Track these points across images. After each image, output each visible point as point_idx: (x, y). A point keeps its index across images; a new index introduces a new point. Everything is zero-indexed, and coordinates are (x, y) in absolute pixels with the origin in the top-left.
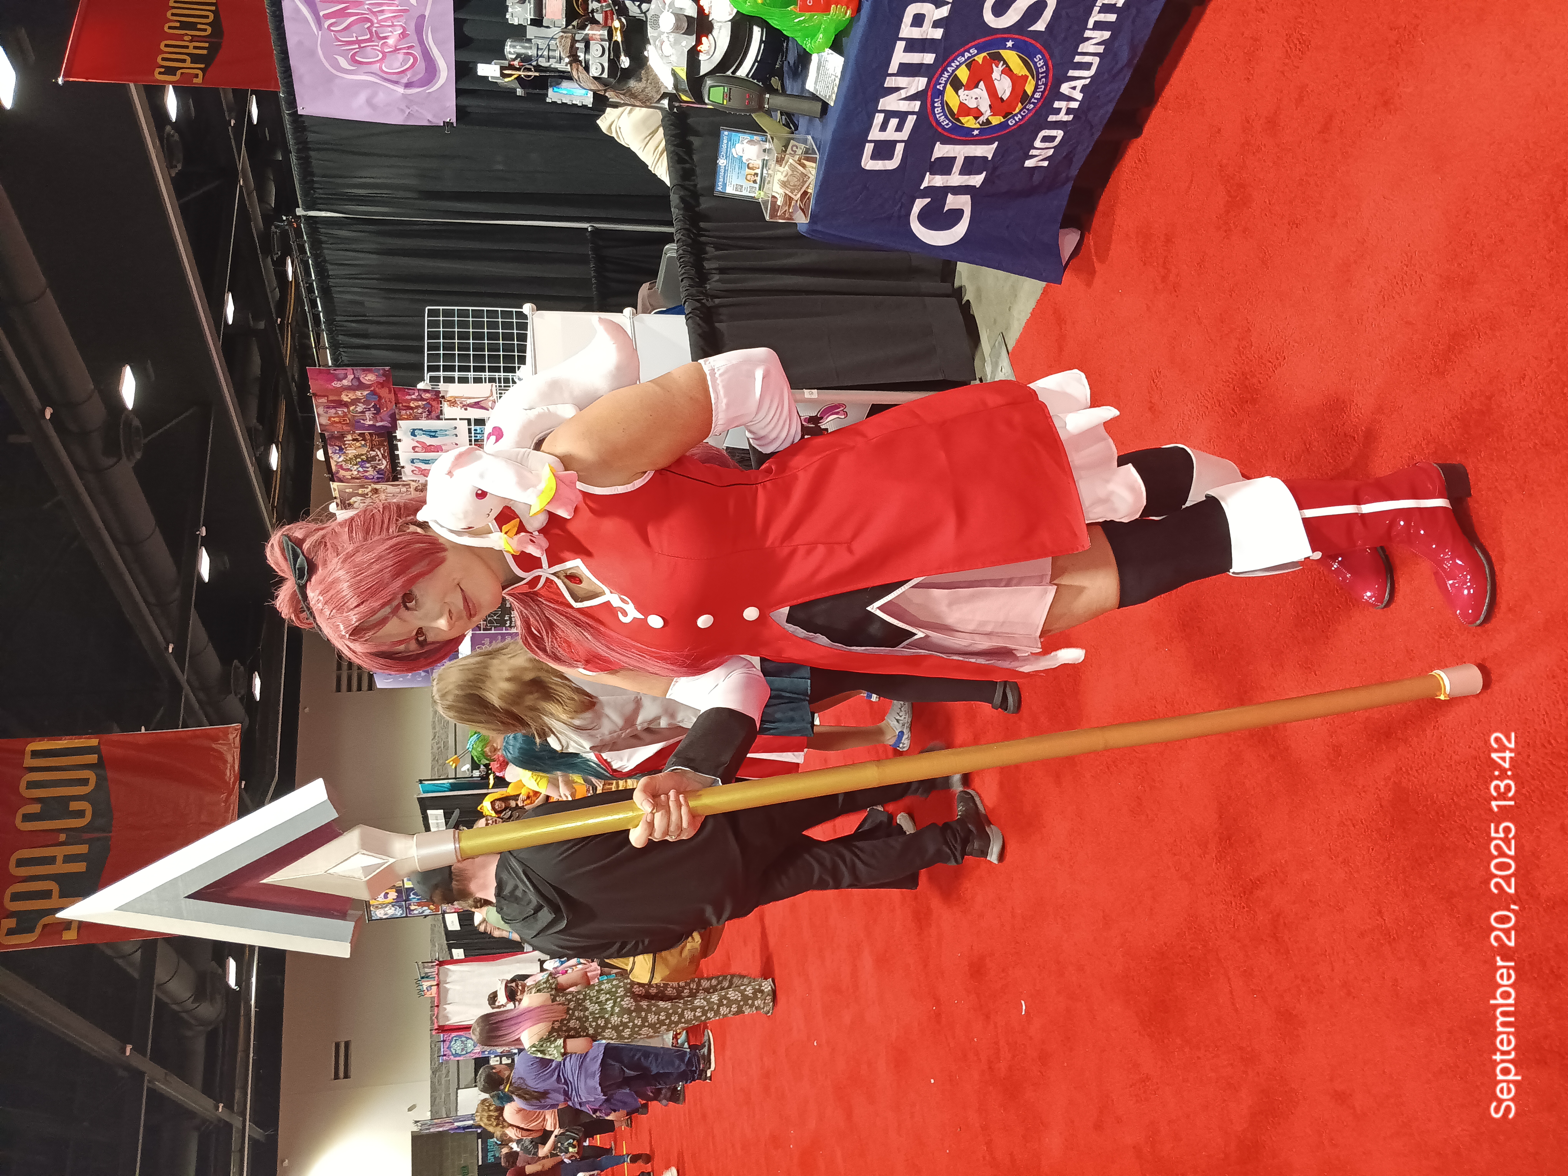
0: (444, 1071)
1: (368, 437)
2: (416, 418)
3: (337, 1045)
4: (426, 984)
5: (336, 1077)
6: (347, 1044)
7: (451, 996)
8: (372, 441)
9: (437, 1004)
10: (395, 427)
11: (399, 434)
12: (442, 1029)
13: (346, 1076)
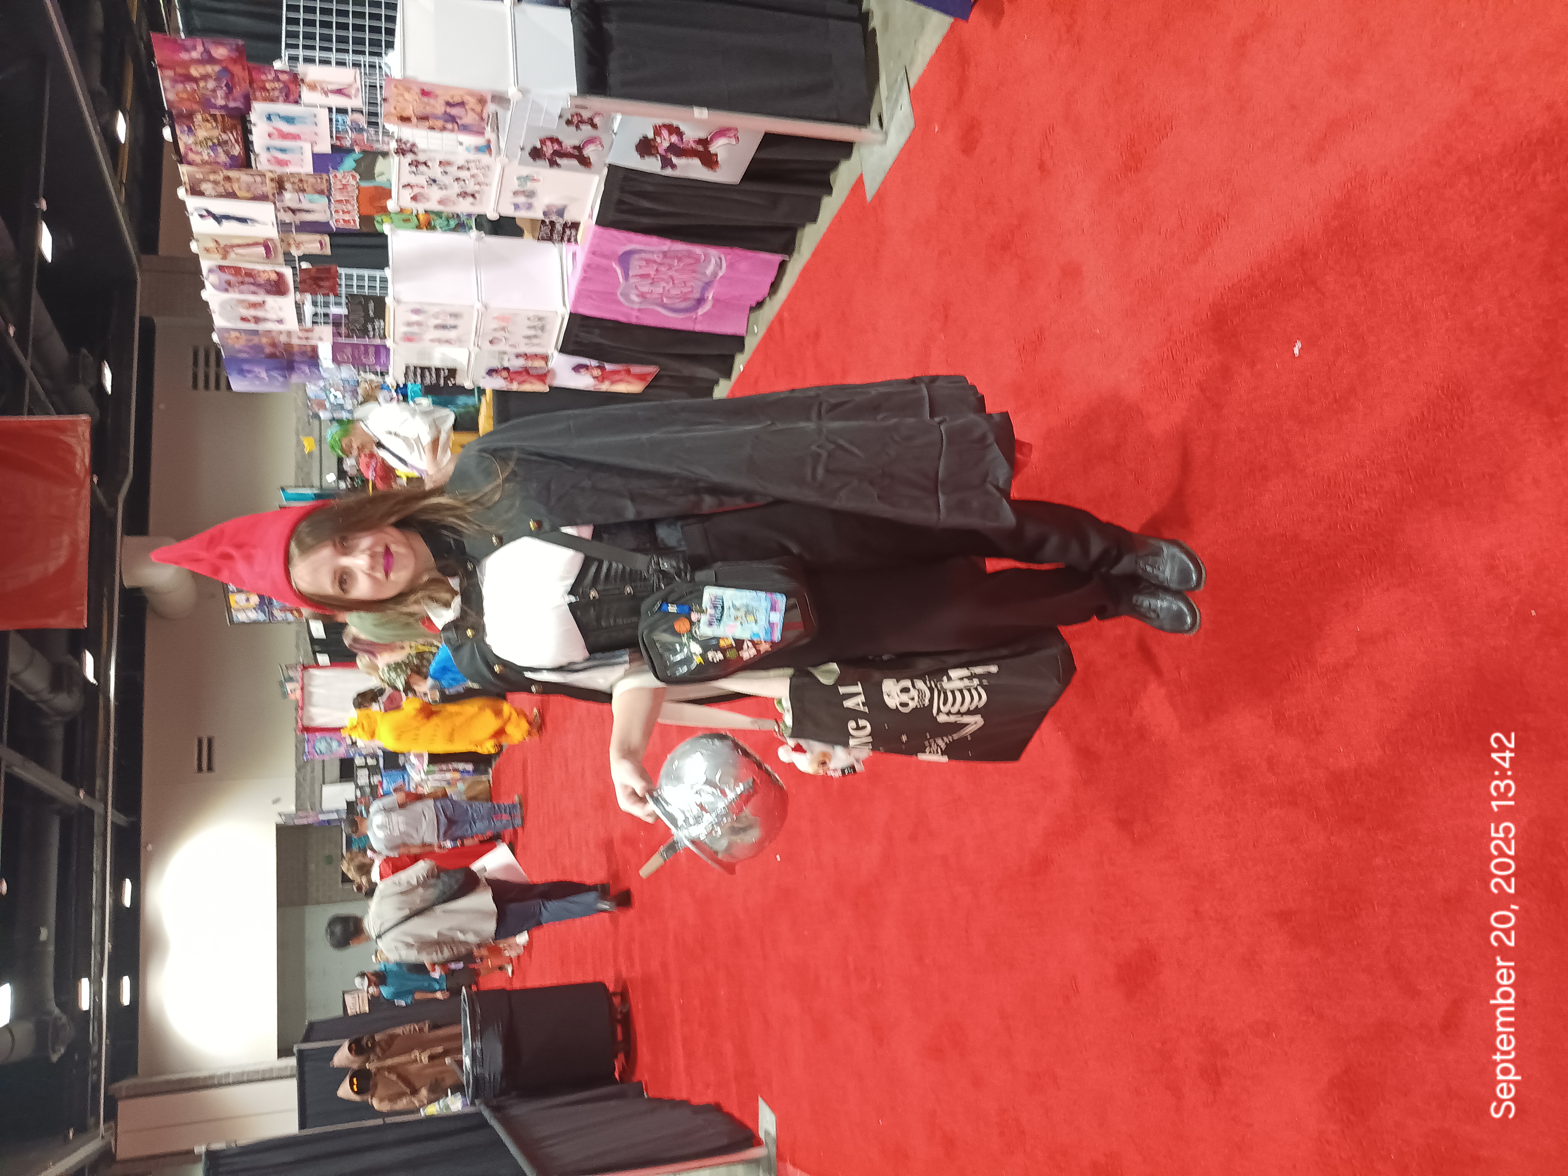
0: (309, 768)
1: (219, 119)
2: (272, 100)
3: (200, 742)
4: (289, 686)
5: (200, 769)
6: (210, 741)
7: (315, 699)
8: (223, 121)
9: (301, 707)
10: (248, 108)
11: (253, 117)
12: (307, 729)
13: (210, 768)
